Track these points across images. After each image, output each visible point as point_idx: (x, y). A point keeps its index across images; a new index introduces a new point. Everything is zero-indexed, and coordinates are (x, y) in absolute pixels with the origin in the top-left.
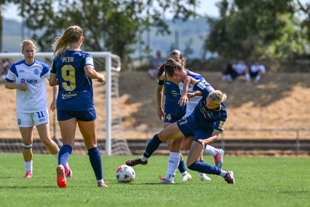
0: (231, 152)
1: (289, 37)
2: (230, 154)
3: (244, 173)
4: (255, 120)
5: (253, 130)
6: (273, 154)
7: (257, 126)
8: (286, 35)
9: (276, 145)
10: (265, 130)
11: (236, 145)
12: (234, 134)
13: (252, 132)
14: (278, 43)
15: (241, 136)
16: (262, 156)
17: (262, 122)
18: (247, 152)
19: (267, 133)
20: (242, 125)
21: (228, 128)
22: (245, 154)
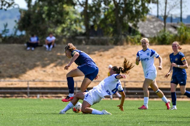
0: (34, 95)
1: (71, 22)
2: (33, 97)
3: (44, 110)
4: (49, 75)
5: (48, 82)
6: (60, 97)
7: (51, 79)
8: (69, 21)
9: (63, 91)
10: (56, 81)
11: (37, 91)
12: (35, 84)
13: (47, 83)
14: (64, 25)
15: (40, 85)
16: (54, 98)
17: (54, 76)
18: (44, 95)
19: (57, 83)
20: (40, 78)
21: (32, 80)
22: (42, 97)
